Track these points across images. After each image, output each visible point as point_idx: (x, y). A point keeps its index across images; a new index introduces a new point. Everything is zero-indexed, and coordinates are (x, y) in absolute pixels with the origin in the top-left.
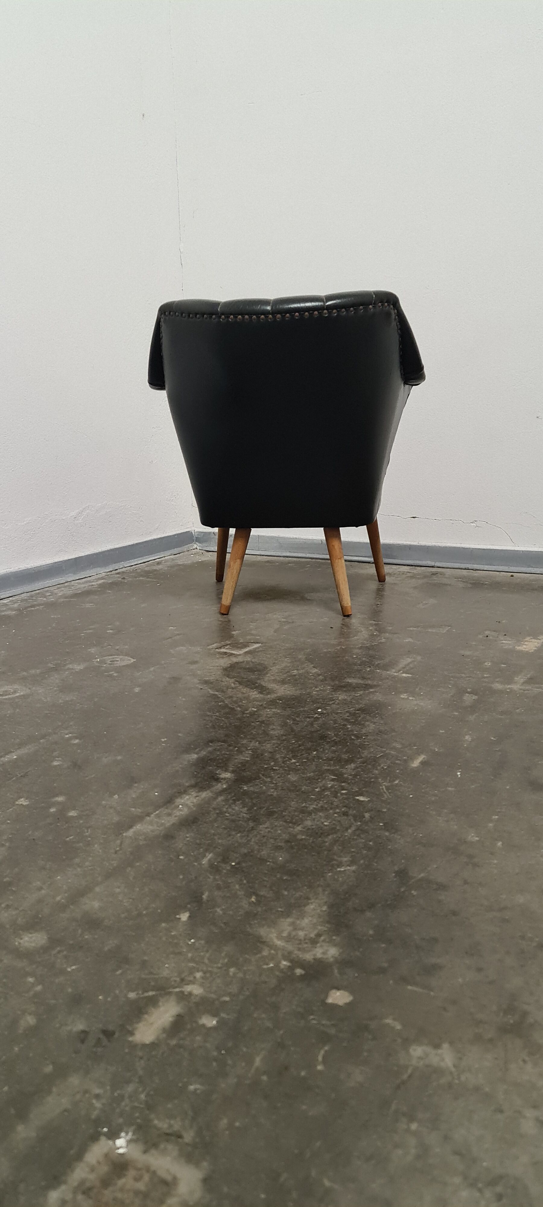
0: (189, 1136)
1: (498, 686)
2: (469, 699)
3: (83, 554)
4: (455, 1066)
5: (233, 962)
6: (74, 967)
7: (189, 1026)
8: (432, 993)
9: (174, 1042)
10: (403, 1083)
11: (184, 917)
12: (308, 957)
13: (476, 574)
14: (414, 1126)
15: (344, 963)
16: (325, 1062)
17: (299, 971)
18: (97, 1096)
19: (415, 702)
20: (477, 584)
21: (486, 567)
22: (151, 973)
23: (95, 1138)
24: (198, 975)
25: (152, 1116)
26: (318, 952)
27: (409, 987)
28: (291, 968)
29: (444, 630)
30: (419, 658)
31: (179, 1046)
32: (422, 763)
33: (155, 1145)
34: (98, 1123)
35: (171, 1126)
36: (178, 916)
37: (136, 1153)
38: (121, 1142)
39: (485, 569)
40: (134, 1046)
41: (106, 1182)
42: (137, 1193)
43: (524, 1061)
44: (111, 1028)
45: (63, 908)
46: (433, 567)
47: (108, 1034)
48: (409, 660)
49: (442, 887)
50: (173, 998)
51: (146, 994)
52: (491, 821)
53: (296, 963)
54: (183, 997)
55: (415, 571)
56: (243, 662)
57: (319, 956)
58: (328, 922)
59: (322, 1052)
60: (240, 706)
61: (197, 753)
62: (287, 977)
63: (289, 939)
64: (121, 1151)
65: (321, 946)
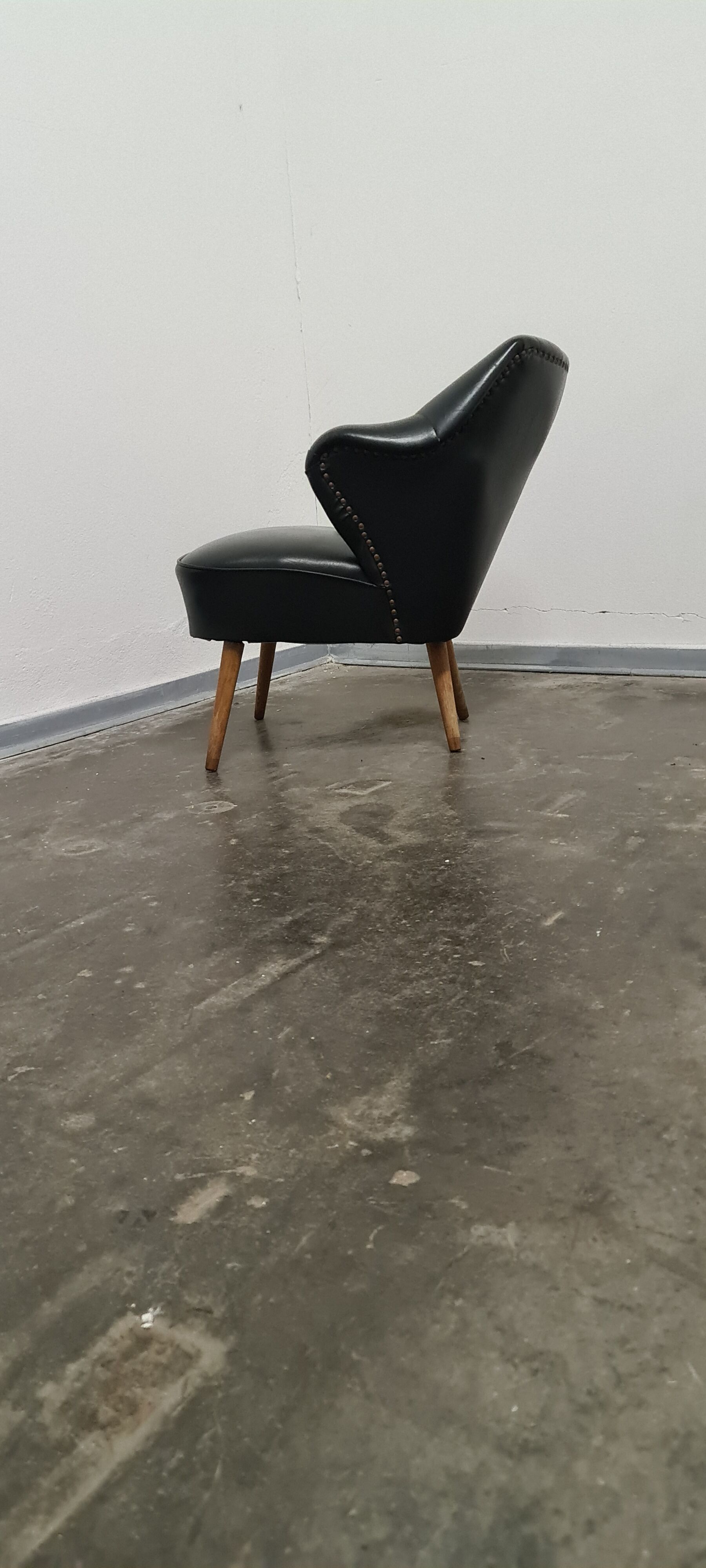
0: (219, 1312)
1: (673, 826)
2: (633, 842)
3: (187, 675)
4: (517, 1245)
5: (295, 1143)
6: (120, 1149)
7: (235, 1207)
8: (509, 1173)
9: (216, 1222)
10: (457, 1260)
11: (248, 1096)
12: (379, 1137)
13: (683, 682)
14: (459, 1303)
15: (416, 1144)
16: (375, 1241)
17: (365, 1152)
18: (130, 1274)
19: (565, 849)
20: (680, 696)
21: (697, 673)
22: (203, 1155)
23: (122, 1313)
24: (254, 1156)
25: (185, 1292)
26: (391, 1132)
27: (485, 1167)
28: (357, 1149)
29: (623, 758)
30: (583, 794)
31: (222, 1226)
32: (557, 921)
33: (183, 1320)
34: (128, 1298)
35: (201, 1302)
36: (241, 1095)
37: (163, 1329)
38: (147, 1317)
39: (696, 676)
40: (174, 1226)
41: (127, 1355)
42: (157, 1365)
43: (595, 1240)
44: (152, 1208)
45: (116, 1088)
46: (628, 675)
47: (149, 1214)
48: (571, 796)
49: (546, 1061)
50: (223, 1180)
51: (195, 1176)
52: (623, 986)
53: (364, 1143)
54: (234, 1178)
55: (604, 682)
56: (366, 805)
57: (391, 1135)
58: (408, 1100)
59: (375, 1231)
60: (352, 859)
61: (292, 915)
62: (353, 1158)
63: (361, 1118)
64: (146, 1325)
65: (396, 1126)
